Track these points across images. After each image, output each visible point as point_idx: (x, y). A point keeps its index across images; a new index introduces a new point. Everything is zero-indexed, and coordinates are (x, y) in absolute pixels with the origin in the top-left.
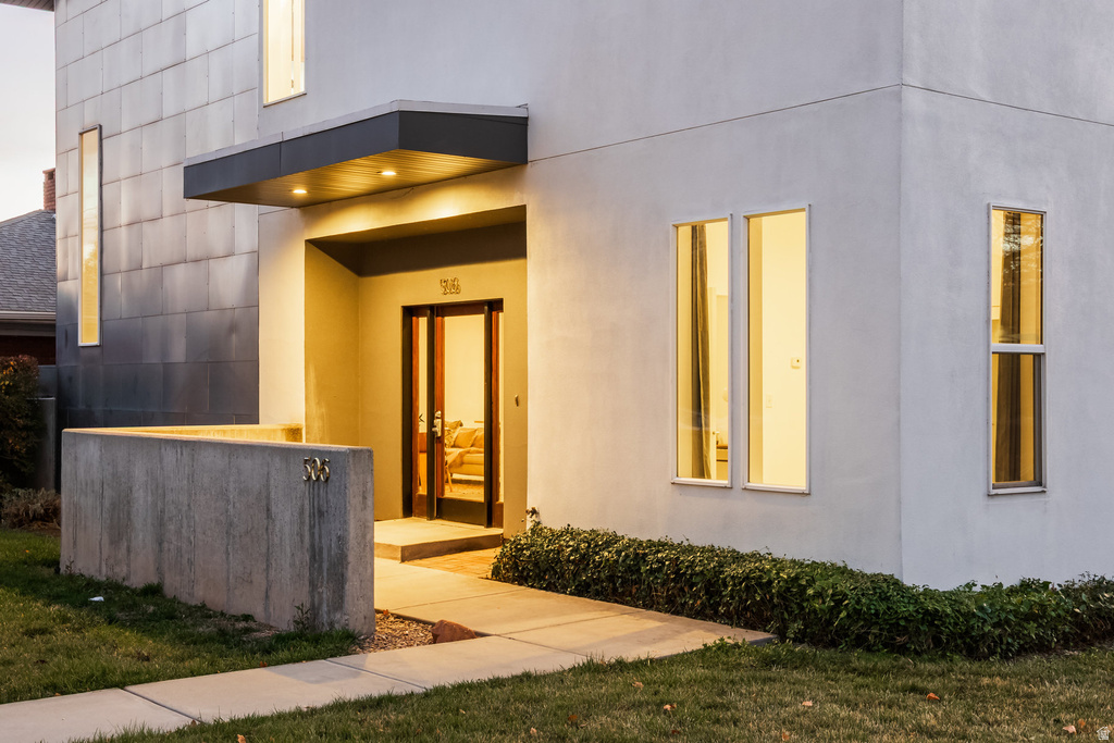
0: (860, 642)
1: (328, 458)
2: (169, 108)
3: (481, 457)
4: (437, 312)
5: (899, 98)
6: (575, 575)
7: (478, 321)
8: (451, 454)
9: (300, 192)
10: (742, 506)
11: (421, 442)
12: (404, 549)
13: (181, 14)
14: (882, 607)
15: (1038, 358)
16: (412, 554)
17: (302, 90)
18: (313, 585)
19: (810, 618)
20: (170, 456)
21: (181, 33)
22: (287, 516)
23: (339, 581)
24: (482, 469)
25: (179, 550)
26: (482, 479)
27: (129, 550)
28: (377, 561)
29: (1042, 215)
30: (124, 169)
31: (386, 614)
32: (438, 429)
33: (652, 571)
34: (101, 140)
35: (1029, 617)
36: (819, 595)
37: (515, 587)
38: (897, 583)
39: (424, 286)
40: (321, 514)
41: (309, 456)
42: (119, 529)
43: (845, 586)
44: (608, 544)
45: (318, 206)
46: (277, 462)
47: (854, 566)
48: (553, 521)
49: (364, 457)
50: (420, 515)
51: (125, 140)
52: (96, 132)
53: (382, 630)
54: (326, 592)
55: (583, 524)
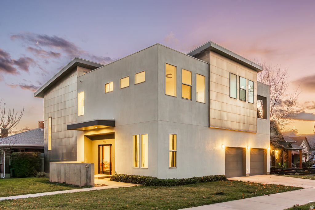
0: (152, 185)
1: (88, 164)
2: (63, 115)
3: (109, 167)
4: (103, 145)
5: (157, 121)
6: (121, 179)
7: (109, 147)
8: (105, 166)
9: (84, 129)
10: (141, 170)
11: (101, 164)
12: (98, 178)
13: (65, 102)
14: (155, 181)
15: (176, 152)
16: (99, 178)
17: (84, 114)
18: (87, 180)
19: (147, 183)
20: (66, 165)
21: (65, 104)
22: (83, 172)
23: (90, 179)
24: (109, 168)
25: (68, 177)
26: (109, 170)
27: (60, 178)
28: (95, 179)
29: (176, 135)
30: (56, 124)
31: (96, 184)
32: (103, 162)
33: (129, 178)
34: (52, 119)
35: (172, 182)
36: (148, 180)
37: (113, 181)
38: (157, 178)
39: (101, 142)
40: (88, 171)
41: (86, 164)
42: (59, 175)
43: (151, 179)
44: (124, 175)
45: (86, 131)
46: (82, 165)
47: (153, 177)
48: (118, 173)
49: (93, 164)
50: (101, 174)
51: (56, 119)
52: (51, 118)
53: (95, 186)
54: (88, 181)
55: (122, 173)
